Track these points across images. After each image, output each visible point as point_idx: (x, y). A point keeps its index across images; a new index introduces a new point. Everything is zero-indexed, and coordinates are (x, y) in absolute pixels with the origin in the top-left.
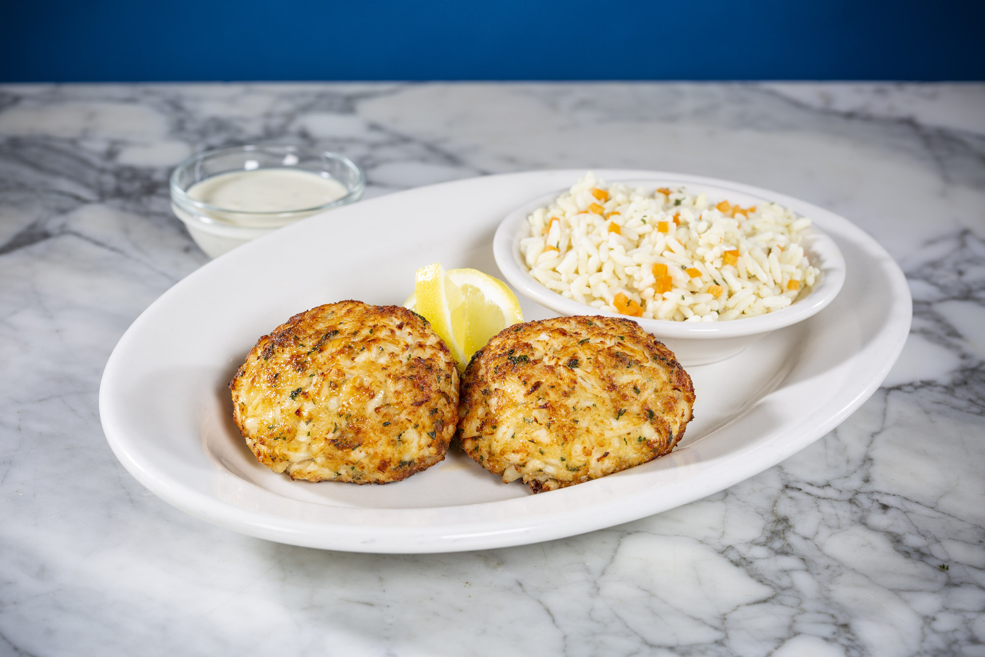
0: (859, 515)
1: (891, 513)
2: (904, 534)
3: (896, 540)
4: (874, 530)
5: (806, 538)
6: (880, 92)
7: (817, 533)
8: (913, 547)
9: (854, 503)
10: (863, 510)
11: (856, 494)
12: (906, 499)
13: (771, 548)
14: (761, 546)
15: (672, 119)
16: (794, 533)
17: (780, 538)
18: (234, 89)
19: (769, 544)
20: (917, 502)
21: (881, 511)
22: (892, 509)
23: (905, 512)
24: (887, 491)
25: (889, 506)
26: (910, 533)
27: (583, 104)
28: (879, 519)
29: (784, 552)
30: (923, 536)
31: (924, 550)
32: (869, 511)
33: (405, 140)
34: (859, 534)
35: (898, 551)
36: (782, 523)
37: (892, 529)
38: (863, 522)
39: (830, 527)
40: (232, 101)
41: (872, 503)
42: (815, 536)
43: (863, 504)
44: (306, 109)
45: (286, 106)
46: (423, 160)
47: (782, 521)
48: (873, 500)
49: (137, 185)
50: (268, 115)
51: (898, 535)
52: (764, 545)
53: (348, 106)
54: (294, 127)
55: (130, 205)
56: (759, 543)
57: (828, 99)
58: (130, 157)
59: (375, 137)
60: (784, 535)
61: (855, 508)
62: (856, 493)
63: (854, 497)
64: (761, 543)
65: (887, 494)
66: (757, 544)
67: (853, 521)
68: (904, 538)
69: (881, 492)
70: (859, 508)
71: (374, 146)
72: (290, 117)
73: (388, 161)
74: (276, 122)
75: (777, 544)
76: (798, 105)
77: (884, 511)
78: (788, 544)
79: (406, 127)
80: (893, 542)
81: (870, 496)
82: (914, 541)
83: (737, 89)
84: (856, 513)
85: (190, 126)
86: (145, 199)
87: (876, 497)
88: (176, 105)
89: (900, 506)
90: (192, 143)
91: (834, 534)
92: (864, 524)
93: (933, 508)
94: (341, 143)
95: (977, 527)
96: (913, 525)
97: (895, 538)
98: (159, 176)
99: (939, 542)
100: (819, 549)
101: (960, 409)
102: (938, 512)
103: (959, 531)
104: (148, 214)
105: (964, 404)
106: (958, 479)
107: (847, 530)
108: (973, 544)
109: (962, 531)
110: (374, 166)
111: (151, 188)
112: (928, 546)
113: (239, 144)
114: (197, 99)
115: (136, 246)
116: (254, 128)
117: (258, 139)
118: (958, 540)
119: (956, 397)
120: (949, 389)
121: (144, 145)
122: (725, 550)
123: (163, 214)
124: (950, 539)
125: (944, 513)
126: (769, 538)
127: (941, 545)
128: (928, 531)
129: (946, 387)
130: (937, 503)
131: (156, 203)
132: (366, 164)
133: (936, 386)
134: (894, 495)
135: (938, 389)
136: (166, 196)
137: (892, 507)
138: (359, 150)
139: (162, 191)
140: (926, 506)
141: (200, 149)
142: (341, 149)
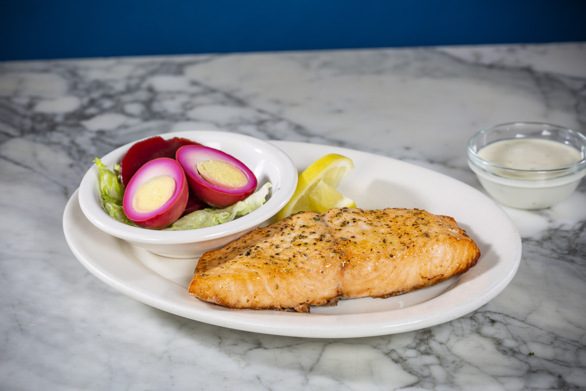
0: (476, 327)
1: (497, 325)
2: (504, 339)
3: (498, 343)
4: (485, 337)
5: (441, 343)
6: (511, 51)
7: (449, 340)
8: (509, 348)
9: (474, 319)
10: (479, 324)
11: (475, 313)
12: (507, 316)
13: (419, 351)
14: (412, 349)
15: (380, 72)
16: (434, 340)
17: (425, 344)
18: (110, 62)
19: (418, 348)
20: (514, 318)
21: (490, 324)
22: (497, 323)
23: (505, 325)
24: (495, 311)
25: (496, 321)
26: (508, 338)
27: (325, 65)
28: (488, 330)
29: (427, 353)
30: (516, 340)
31: (516, 349)
32: (483, 324)
33: (213, 91)
34: (476, 340)
35: (499, 350)
36: (427, 334)
37: (497, 336)
38: (478, 332)
39: (457, 336)
40: (108, 69)
41: (485, 319)
42: (447, 341)
43: (479, 320)
44: (153, 73)
45: (141, 72)
46: (223, 103)
47: (427, 332)
48: (486, 317)
49: (44, 125)
50: (130, 78)
51: (500, 340)
52: (414, 349)
53: (179, 70)
54: (145, 85)
55: (39, 138)
56: (412, 347)
57: (478, 56)
58: (43, 107)
59: (195, 89)
60: (428, 341)
61: (474, 323)
63: (474, 315)
64: (413, 347)
65: (495, 313)
66: (410, 348)
67: (472, 331)
68: (504, 342)
69: (491, 312)
70: (477, 322)
71: (193, 95)
72: (143, 78)
73: (201, 105)
74: (134, 82)
75: (423, 348)
76: (458, 60)
77: (492, 324)
78: (430, 348)
79: (213, 83)
80: (496, 344)
81: (484, 314)
82: (509, 343)
83: (422, 51)
84: (474, 326)
85: (81, 86)
86: (48, 134)
87: (488, 315)
88: (73, 73)
89: (503, 321)
90: (80, 97)
91: (459, 340)
92: (479, 333)
93: (523, 321)
94: (172, 94)
95: (550, 333)
96: (510, 333)
97: (498, 341)
98: (59, 119)
99: (526, 343)
100: (449, 350)
101: (546, 256)
102: (526, 323)
103: (539, 336)
104: (49, 144)
105: (548, 252)
106: (541, 302)
107: (468, 337)
108: (547, 344)
109: (541, 336)
110: (191, 108)
111: (53, 127)
112: (518, 347)
113: (109, 97)
114: (87, 69)
115: (40, 165)
116: (120, 87)
117: (122, 93)
118: (538, 342)
119: (544, 248)
120: (540, 243)
121: (52, 99)
122: (390, 353)
123: (59, 144)
124: (532, 341)
125: (530, 324)
126: (418, 344)
127: (527, 345)
128: (519, 337)
129: (538, 242)
130: (526, 318)
131: (55, 137)
132: (187, 107)
133: (532, 241)
134: (499, 313)
135: (533, 243)
136: (62, 132)
137: (497, 321)
138: (183, 99)
139: (60, 128)
140: (519, 320)
141: (85, 101)
142: (173, 98)
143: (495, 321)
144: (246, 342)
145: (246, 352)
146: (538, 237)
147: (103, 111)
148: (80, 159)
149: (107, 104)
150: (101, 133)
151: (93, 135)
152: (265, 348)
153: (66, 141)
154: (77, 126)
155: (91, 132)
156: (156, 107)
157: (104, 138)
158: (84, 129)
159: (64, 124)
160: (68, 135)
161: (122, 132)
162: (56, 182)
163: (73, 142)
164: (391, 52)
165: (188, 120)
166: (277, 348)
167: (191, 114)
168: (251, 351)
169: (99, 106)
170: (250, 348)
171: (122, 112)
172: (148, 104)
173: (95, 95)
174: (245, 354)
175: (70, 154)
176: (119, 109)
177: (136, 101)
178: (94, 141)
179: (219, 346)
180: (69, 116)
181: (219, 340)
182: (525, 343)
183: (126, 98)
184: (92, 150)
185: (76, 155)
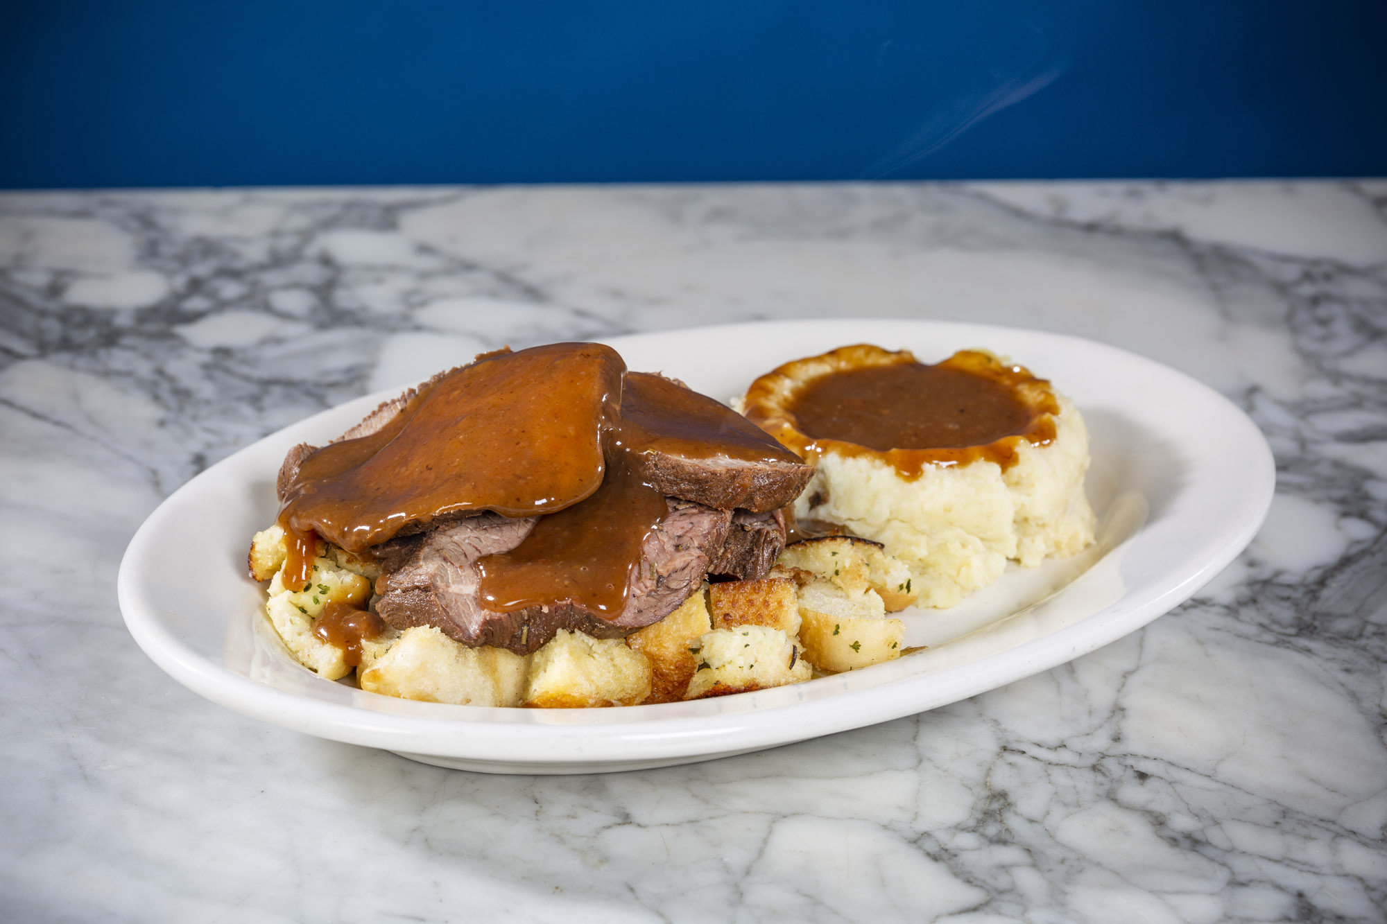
0: (1106, 787)
1: (1151, 784)
2: (1169, 814)
3: (1158, 822)
4: (1128, 808)
5: (1031, 821)
6: (1132, 194)
7: (1048, 813)
8: (1182, 832)
9: (1100, 771)
10: (1112, 781)
11: (1102, 758)
12: (1172, 764)
13: (983, 835)
14: (969, 832)
15: (842, 234)
16: (1016, 813)
17: (996, 821)
18: (228, 198)
19: (981, 830)
20: (1188, 769)
21: (1137, 781)
22: (1152, 779)
23: (1170, 783)
24: (1146, 753)
25: (1149, 774)
26: (1178, 811)
27: (717, 215)
28: (1133, 793)
29: (1001, 841)
30: (1197, 816)
31: (1198, 836)
32: (1120, 781)
33: (469, 267)
34: (1106, 815)
35: (1161, 837)
36: (999, 800)
37: (1153, 807)
38: (1112, 797)
39: (1065, 805)
40: (224, 214)
41: (1125, 771)
42: (1045, 817)
43: (1111, 772)
44: (329, 224)
45: (300, 221)
46: (494, 295)
47: (998, 797)
48: (1126, 766)
49: (91, 333)
50: (276, 234)
51: (1161, 815)
52: (973, 831)
53: (387, 221)
54: (312, 250)
55: (82, 362)
56: (967, 828)
57: (1061, 205)
58: (84, 294)
60: (1001, 816)
61: (1100, 778)
62: (1101, 756)
63: (1099, 762)
64: (969, 828)
65: (1146, 758)
66: (963, 830)
67: (1098, 795)
68: (1170, 819)
69: (1137, 755)
70: (1107, 777)
71: (425, 275)
72: (306, 236)
73: (445, 296)
74: (286, 243)
75: (992, 829)
76: (1018, 213)
77: (1141, 781)
78: (1007, 830)
79: (469, 249)
80: (1153, 825)
81: (1121, 760)
82: (1182, 823)
83: (933, 192)
84: (1102, 784)
85: (166, 249)
86: (102, 353)
87: (1130, 761)
88: (146, 220)
89: (1164, 775)
90: (169, 274)
91: (1071, 814)
92: (1113, 800)
93: (1209, 776)
94: (378, 272)
95: (1271, 802)
96: (1182, 800)
97: (1157, 819)
98: (123, 321)
99: (1219, 824)
100: (1050, 835)
101: (1248, 638)
102: (1217, 781)
103: (1246, 808)
104: (107, 374)
105: (1252, 630)
106: (1245, 735)
107: (1090, 808)
108: (1266, 826)
109: (1250, 808)
110: (424, 304)
111: (111, 338)
112: (1202, 830)
113: (235, 274)
114: (176, 211)
115: (91, 419)
116: (255, 253)
117: (262, 267)
118: (1245, 822)
119: (1242, 621)
120: (1232, 610)
121: (102, 277)
122: (919, 839)
123: (128, 374)
124: (1233, 819)
125: (1225, 784)
126: (981, 820)
127: (1221, 828)
128: (1203, 809)
129: (1227, 607)
130: (1215, 770)
131: (119, 358)
132: (413, 301)
133: (1213, 605)
134: (1155, 759)
135: (1217, 609)
136: (133, 348)
137: (1152, 776)
138: (404, 282)
139: (127, 341)
140: (1200, 774)
141: (180, 282)
142: (379, 281)
143: (1147, 775)
144: (596, 811)
145: (598, 833)
146: (1227, 597)
147: (222, 306)
148: (181, 409)
149: (231, 290)
150: (223, 352)
151: (206, 358)
152: (639, 825)
153: (144, 369)
154: (166, 336)
155: (199, 350)
156: (343, 299)
157: (230, 364)
158: (182, 343)
159: (136, 332)
160: (148, 356)
161: (271, 352)
162: (130, 458)
163: (160, 372)
164: (863, 192)
165: (418, 328)
166: (667, 824)
167: (425, 316)
168: (609, 831)
169: (212, 295)
170: (607, 824)
171: (267, 308)
172: (324, 291)
173: (202, 269)
174: (595, 837)
175: (156, 398)
176: (257, 301)
177: (296, 286)
178: (208, 370)
179: (537, 819)
180: (145, 315)
181: (536, 807)
182: (1216, 823)
183: (272, 278)
184: (207, 390)
185: (172, 401)
